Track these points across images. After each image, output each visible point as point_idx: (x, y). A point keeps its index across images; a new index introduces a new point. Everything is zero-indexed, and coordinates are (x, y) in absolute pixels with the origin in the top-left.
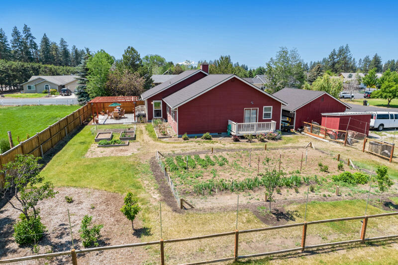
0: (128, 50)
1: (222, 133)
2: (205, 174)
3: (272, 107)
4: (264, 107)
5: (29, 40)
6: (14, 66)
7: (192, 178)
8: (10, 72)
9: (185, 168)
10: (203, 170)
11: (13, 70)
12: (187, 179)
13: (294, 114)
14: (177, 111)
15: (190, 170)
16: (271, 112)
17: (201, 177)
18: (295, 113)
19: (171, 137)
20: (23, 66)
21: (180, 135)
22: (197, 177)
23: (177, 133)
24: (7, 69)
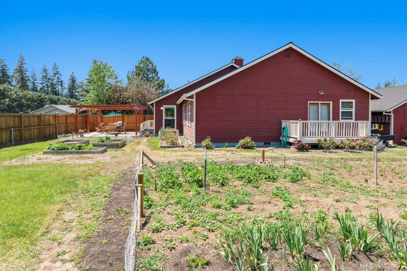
0: (141, 61)
1: (272, 143)
2: (257, 198)
3: (354, 101)
4: (341, 101)
5: (56, 78)
6: (29, 96)
7: (219, 207)
8: (24, 101)
9: (200, 184)
10: (249, 189)
11: (27, 100)
12: (202, 211)
13: (390, 116)
14: (194, 100)
15: (211, 188)
16: (353, 110)
17: (247, 206)
18: (392, 114)
19: (183, 147)
20: (39, 97)
21: (199, 144)
22: (234, 206)
23: (194, 142)
24: (21, 98)
